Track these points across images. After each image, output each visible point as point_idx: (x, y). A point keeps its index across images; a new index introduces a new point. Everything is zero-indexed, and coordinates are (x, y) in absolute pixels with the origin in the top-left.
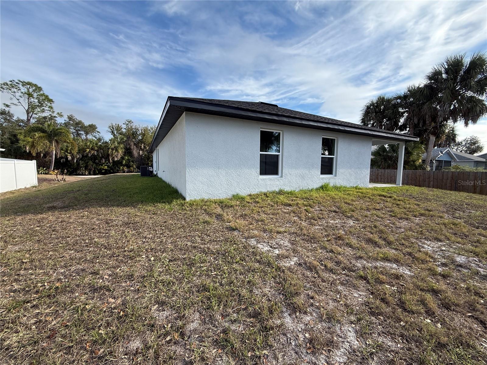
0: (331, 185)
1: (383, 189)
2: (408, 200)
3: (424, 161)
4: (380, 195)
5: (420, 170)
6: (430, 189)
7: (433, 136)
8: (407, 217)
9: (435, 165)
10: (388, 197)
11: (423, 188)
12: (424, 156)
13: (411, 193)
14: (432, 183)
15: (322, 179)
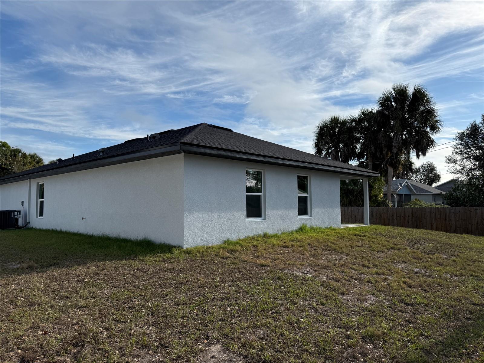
0: (308, 226)
1: (355, 229)
2: (380, 238)
3: (385, 195)
4: (355, 235)
5: (383, 206)
6: (395, 227)
7: (390, 167)
8: (382, 250)
9: (396, 200)
10: (363, 236)
11: (389, 227)
12: (384, 189)
13: (380, 231)
14: (395, 221)
15: (300, 219)
